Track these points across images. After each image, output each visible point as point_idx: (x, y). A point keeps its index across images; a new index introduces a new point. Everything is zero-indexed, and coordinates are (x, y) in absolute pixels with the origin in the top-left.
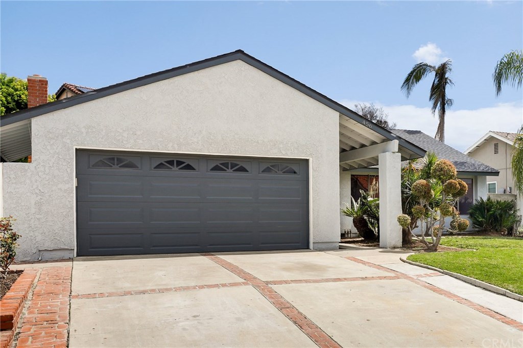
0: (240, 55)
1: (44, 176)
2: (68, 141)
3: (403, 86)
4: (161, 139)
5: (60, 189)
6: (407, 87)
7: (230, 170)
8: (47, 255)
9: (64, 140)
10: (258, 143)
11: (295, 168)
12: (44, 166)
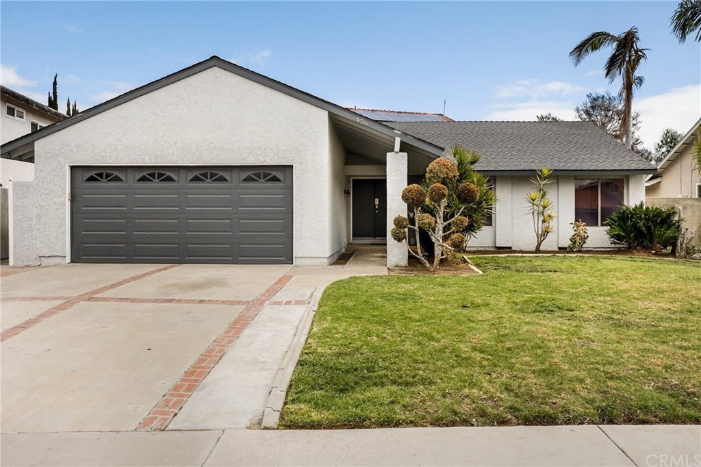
0: (215, 61)
1: (42, 192)
2: (62, 160)
3: (572, 52)
4: (139, 153)
5: (55, 203)
6: (578, 54)
7: (209, 180)
8: (45, 262)
9: (59, 158)
10: (233, 150)
11: (279, 175)
12: (43, 182)
